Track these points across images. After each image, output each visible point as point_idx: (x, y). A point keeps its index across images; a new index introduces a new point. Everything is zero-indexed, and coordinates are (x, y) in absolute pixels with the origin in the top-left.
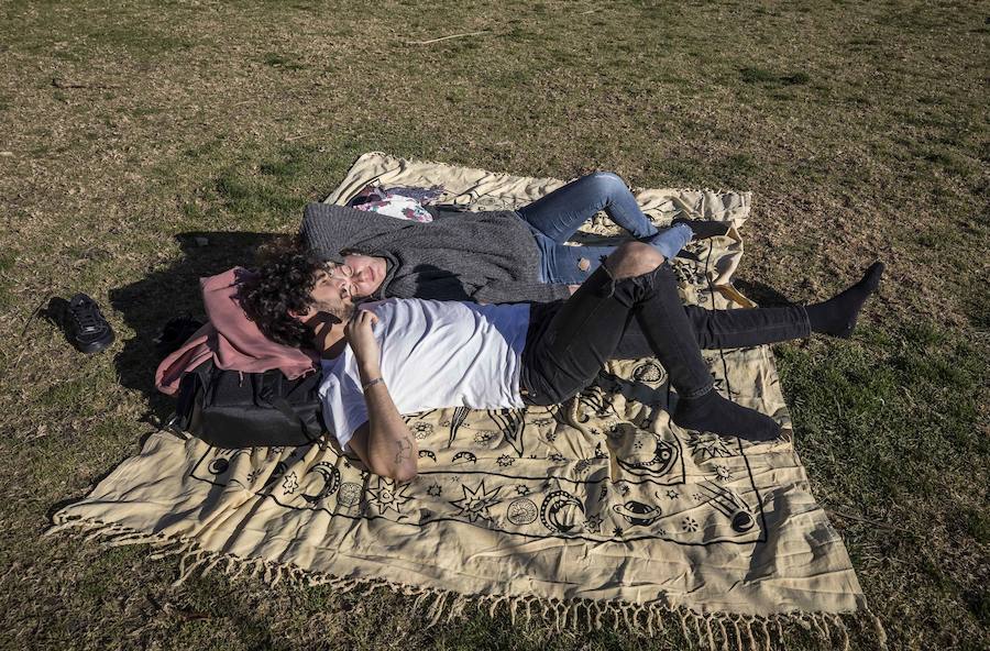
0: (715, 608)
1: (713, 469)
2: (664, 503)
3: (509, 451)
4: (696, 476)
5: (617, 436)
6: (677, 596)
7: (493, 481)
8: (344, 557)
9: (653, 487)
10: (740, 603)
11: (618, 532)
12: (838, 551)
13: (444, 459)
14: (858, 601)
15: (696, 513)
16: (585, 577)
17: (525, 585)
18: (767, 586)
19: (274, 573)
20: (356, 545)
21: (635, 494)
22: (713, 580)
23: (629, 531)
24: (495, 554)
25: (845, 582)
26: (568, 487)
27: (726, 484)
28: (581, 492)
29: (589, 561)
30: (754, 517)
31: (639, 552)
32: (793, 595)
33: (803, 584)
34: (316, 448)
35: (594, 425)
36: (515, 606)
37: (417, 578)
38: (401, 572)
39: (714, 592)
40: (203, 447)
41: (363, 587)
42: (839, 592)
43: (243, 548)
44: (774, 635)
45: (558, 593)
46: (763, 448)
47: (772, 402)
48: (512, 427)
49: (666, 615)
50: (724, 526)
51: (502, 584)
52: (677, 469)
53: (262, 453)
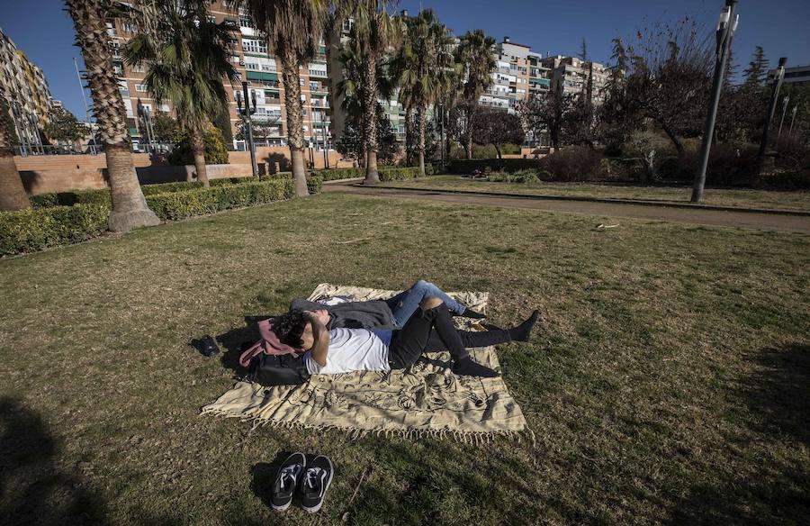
0: (467, 430)
1: (468, 386)
2: (448, 398)
3: (384, 383)
4: (461, 389)
5: (429, 378)
6: (452, 426)
7: (378, 393)
8: (318, 418)
9: (443, 393)
10: (478, 428)
11: (429, 407)
12: (517, 409)
13: (357, 387)
14: (525, 426)
15: (461, 401)
16: (415, 422)
17: (390, 425)
18: (488, 422)
19: (290, 425)
20: (323, 414)
21: (436, 395)
22: (466, 421)
23: (433, 407)
24: (379, 416)
25: (520, 420)
26: (410, 395)
27: (473, 391)
28: (414, 396)
29: (418, 417)
30: (484, 402)
31: (437, 413)
32: (499, 425)
33: (503, 422)
34: (305, 385)
35: (419, 374)
36: (387, 432)
37: (348, 425)
38: (342, 423)
39: (467, 425)
40: (258, 386)
41: (326, 428)
42: (517, 423)
43: (277, 417)
44: (491, 438)
45: (404, 427)
46: (489, 379)
47: (494, 364)
48: (385, 377)
49: (448, 433)
50: (472, 405)
51: (382, 426)
52: (453, 386)
53: (283, 387)
